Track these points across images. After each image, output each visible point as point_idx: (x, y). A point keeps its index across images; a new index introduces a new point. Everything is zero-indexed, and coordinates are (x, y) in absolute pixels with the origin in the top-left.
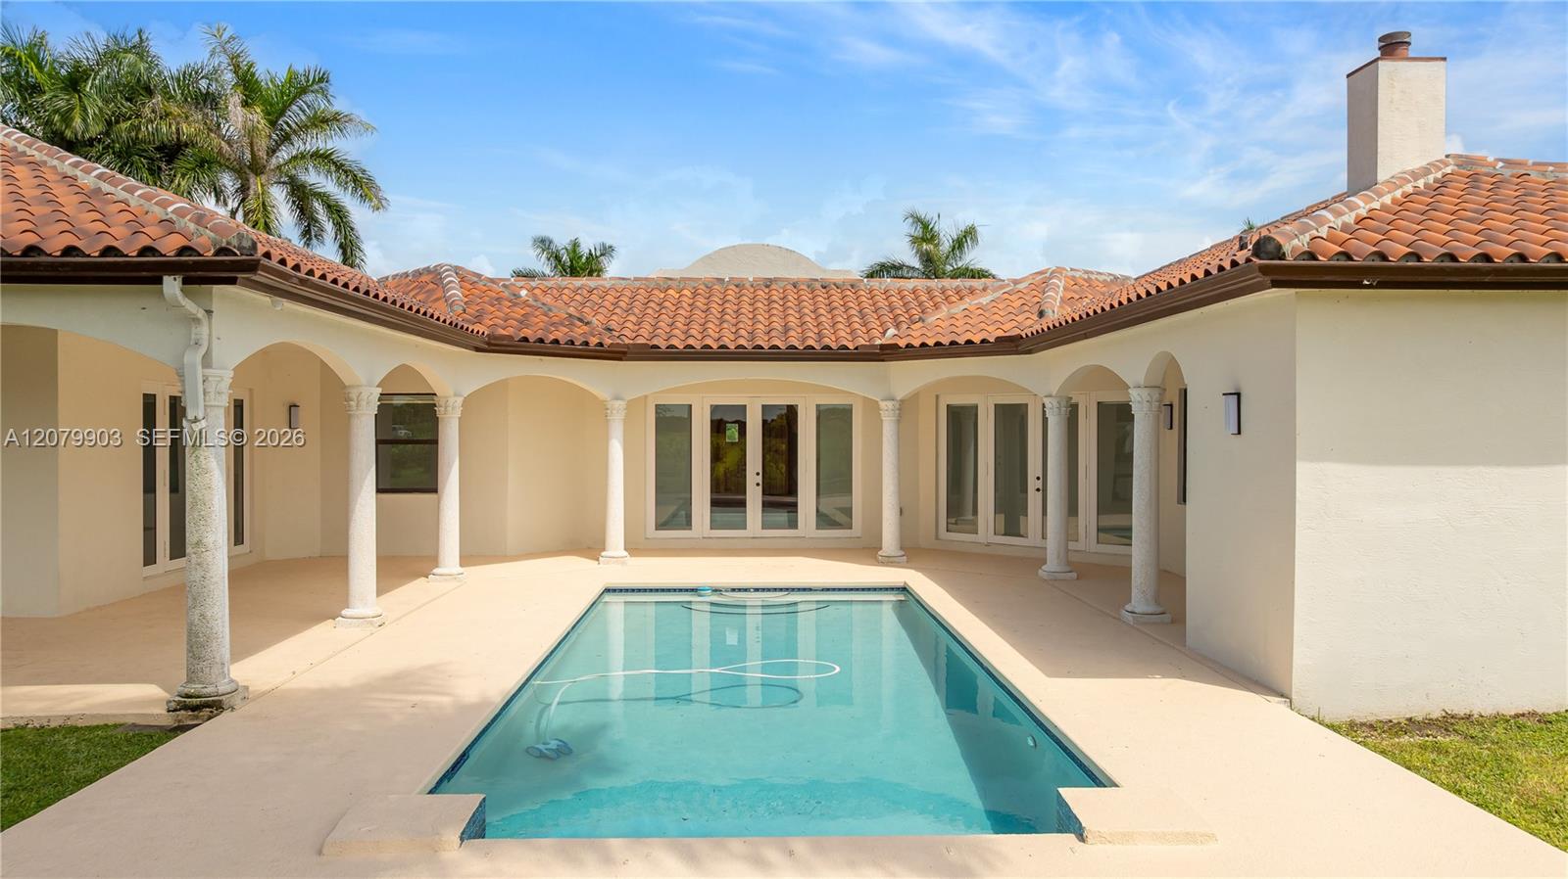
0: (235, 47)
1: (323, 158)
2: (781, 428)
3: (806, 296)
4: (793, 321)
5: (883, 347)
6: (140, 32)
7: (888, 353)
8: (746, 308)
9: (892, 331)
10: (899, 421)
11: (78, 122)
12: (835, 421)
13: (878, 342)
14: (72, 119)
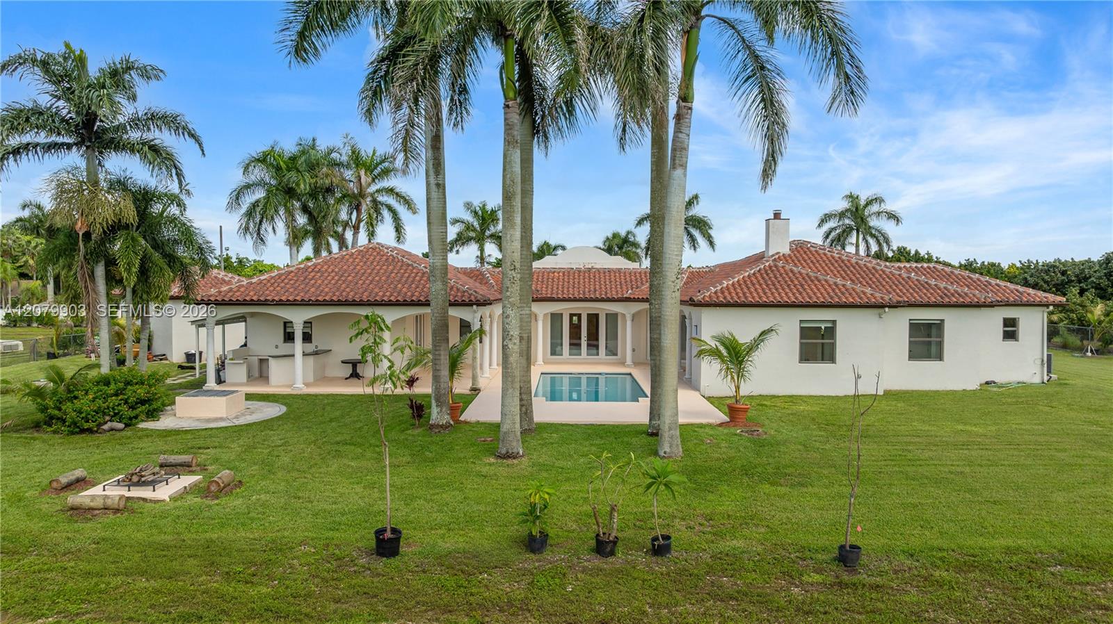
0: (352, 142)
1: (391, 191)
2: (593, 319)
3: (602, 275)
4: (597, 287)
5: (626, 297)
6: (314, 140)
7: (628, 300)
8: (582, 281)
9: (630, 291)
10: (633, 320)
11: (302, 186)
12: (612, 318)
13: (625, 296)
14: (300, 185)
